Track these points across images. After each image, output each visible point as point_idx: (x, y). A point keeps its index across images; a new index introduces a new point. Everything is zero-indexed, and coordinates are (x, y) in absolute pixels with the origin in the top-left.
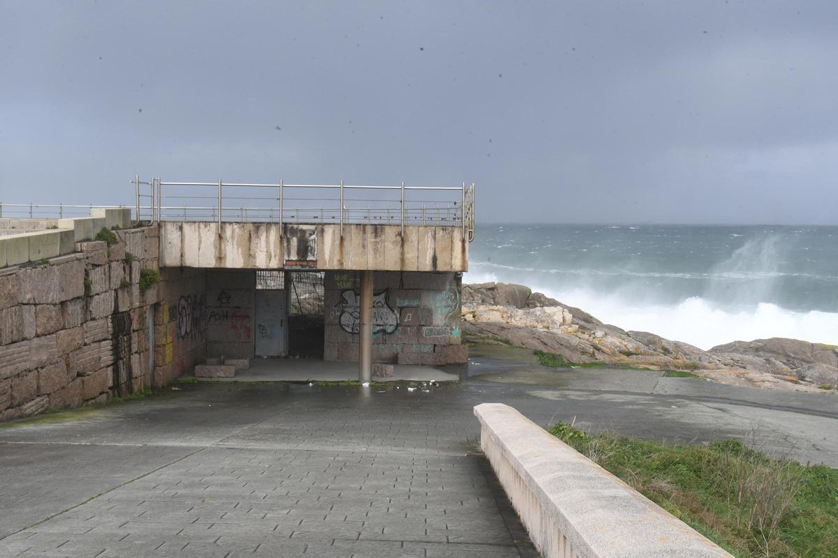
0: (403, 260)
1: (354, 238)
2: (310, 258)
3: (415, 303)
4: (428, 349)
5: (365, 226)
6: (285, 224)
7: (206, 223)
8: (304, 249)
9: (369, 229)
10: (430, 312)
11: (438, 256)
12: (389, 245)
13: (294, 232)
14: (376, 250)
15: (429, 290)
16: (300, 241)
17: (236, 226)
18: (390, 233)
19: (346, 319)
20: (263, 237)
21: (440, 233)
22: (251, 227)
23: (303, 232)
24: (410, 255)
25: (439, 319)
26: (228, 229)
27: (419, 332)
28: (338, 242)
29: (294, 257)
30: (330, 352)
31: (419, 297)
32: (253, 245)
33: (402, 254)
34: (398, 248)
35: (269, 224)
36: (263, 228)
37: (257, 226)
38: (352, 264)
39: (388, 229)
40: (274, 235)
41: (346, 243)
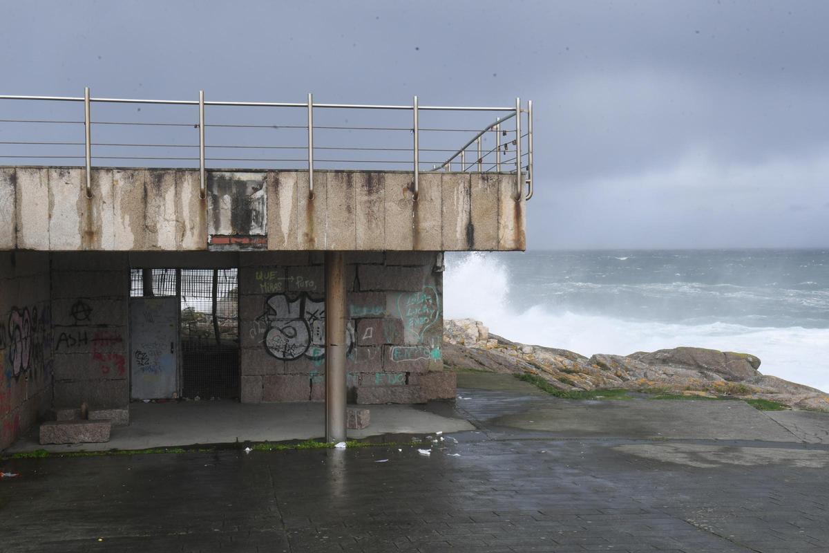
0: (416, 232)
1: (331, 198)
2: (255, 231)
3: (377, 312)
4: (398, 379)
5: (350, 173)
6: (209, 172)
7: (63, 170)
8: (244, 215)
9: (358, 180)
10: (399, 324)
11: (476, 224)
12: (393, 207)
13: (225, 185)
14: (370, 216)
15: (397, 291)
16: (235, 202)
17: (118, 176)
18: (394, 188)
19: (274, 338)
20: (170, 195)
21: (478, 186)
22: (148, 177)
23: (242, 185)
24: (429, 223)
25: (412, 335)
26: (105, 183)
27: (384, 353)
28: (303, 202)
29: (226, 230)
30: (250, 389)
31: (383, 303)
32: (151, 210)
33: (416, 221)
34: (408, 212)
35: (180, 172)
36: (169, 179)
37: (158, 175)
38: (324, 243)
39: (390, 180)
40: (189, 191)
41: (319, 203)
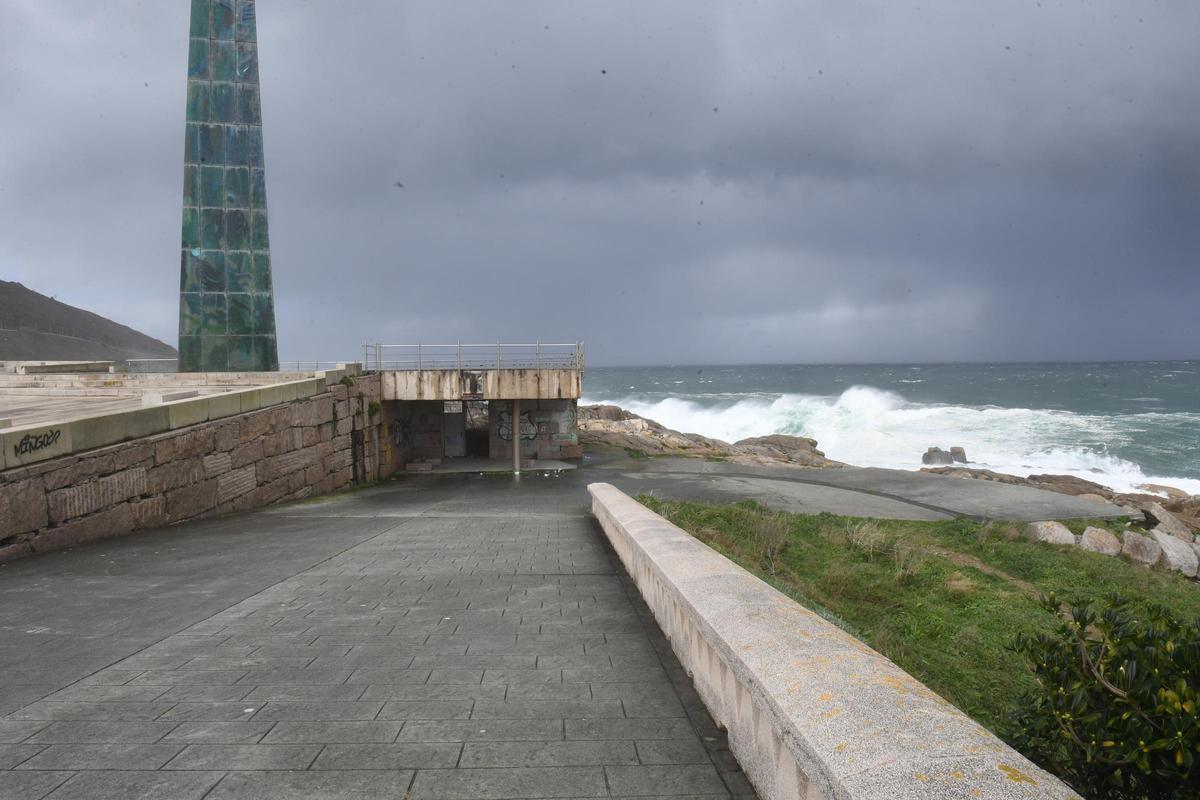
0: (539, 392)
1: (507, 378)
2: (478, 392)
3: (547, 420)
4: (557, 448)
5: (514, 370)
6: (462, 371)
7: (411, 371)
8: (475, 386)
9: (517, 372)
10: (557, 425)
11: (562, 388)
12: (530, 382)
13: (468, 375)
14: (521, 386)
15: (557, 410)
16: (472, 382)
17: (430, 373)
18: (530, 375)
19: (503, 431)
20: (448, 380)
21: (563, 374)
22: (440, 373)
23: (474, 375)
24: (544, 388)
25: (563, 429)
26: (425, 374)
27: (551, 438)
28: (496, 381)
29: (468, 392)
30: (493, 452)
31: (549, 415)
32: (442, 385)
33: (539, 387)
34: (536, 385)
35: (451, 371)
36: (447, 374)
37: (444, 372)
38: (505, 396)
39: (529, 372)
40: (455, 377)
41: (502, 382)
